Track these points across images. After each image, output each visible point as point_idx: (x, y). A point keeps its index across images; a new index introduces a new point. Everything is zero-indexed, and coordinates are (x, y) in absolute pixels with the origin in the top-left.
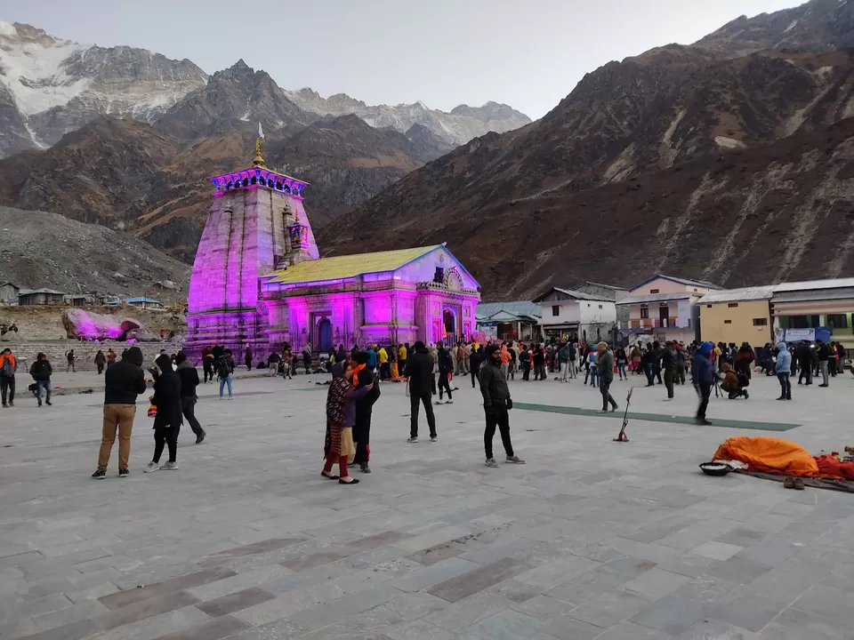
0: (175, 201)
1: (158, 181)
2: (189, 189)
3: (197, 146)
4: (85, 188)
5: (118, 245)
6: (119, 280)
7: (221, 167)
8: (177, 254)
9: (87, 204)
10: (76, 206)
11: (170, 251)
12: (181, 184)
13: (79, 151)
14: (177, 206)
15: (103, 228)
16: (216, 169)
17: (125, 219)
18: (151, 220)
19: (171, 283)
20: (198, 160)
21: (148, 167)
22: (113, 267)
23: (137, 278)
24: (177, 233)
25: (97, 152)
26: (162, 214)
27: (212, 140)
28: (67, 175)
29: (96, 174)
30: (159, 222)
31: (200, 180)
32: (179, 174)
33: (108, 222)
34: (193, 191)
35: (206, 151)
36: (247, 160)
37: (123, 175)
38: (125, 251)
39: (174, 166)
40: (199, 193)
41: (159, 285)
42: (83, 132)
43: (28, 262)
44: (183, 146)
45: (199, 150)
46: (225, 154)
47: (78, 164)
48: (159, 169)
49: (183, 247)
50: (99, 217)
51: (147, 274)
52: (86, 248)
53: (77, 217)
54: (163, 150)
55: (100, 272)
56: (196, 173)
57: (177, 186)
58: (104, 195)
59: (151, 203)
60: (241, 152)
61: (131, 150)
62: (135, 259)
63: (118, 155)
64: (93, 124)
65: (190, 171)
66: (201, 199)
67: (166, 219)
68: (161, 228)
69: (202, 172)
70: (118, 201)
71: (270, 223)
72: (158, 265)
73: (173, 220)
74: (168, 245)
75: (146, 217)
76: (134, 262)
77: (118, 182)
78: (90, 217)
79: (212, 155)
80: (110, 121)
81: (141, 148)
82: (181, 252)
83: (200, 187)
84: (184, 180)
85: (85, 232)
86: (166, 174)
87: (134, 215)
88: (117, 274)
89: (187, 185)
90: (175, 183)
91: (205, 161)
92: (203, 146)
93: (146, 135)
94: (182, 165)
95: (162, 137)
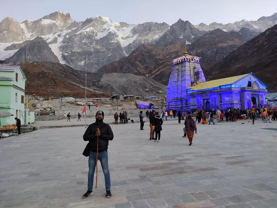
0: (161, 67)
1: (156, 61)
2: (165, 62)
3: (167, 49)
4: (138, 65)
5: (147, 81)
6: (147, 91)
7: (174, 54)
8: (162, 82)
9: (138, 70)
10: (136, 71)
11: (160, 81)
12: (163, 61)
13: (136, 55)
14: (162, 68)
15: (143, 77)
16: (173, 55)
17: (148, 73)
18: (155, 73)
19: (161, 91)
20: (168, 53)
21: (154, 57)
22: (146, 88)
23: (152, 90)
24: (162, 76)
25: (140, 55)
26: (158, 71)
27: (172, 46)
28: (133, 62)
29: (140, 61)
30: (157, 73)
31: (168, 59)
32: (162, 58)
33: (144, 75)
34: (166, 63)
35: (170, 50)
36: (182, 50)
37: (147, 60)
38: (148, 83)
39: (161, 56)
40: (168, 63)
41: (158, 92)
42: (137, 49)
43: (125, 88)
44: (163, 50)
45: (168, 50)
46: (176, 50)
47: (136, 60)
48: (157, 57)
49: (164, 80)
50: (142, 74)
51: (154, 89)
52: (139, 82)
53: (136, 74)
54: (158, 51)
55: (142, 89)
56: (167, 57)
57: (162, 62)
58: (143, 67)
59: (155, 68)
60: (180, 48)
61: (149, 53)
62: (151, 85)
63: (146, 55)
64: (139, 47)
65: (165, 57)
66: (169, 65)
67: (159, 72)
68: (158, 75)
69: (169, 57)
70: (146, 68)
71: (190, 72)
72: (157, 86)
73: (161, 72)
74: (160, 80)
75: (154, 72)
76: (151, 86)
77: (146, 63)
78: (139, 74)
79: (172, 51)
80: (143, 45)
81: (152, 52)
82: (163, 81)
83: (168, 61)
84: (164, 59)
85: (138, 78)
86: (159, 59)
87: (150, 72)
88: (147, 90)
89: (165, 61)
90: (161, 61)
91: (170, 53)
92: (169, 49)
93: (153, 48)
94: (163, 55)
95: (157, 48)
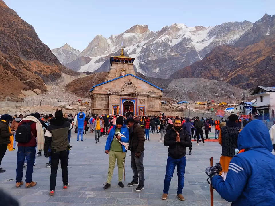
0: (240, 69)
1: (234, 63)
2: (244, 64)
3: (248, 48)
4: (211, 69)
5: (218, 85)
6: (217, 96)
7: (256, 54)
8: (240, 86)
9: (212, 74)
10: (209, 75)
11: (237, 85)
12: (242, 63)
13: (210, 58)
14: (240, 70)
15: (215, 81)
16: (254, 55)
17: (223, 77)
18: (231, 76)
19: (233, 96)
20: (248, 53)
21: (231, 59)
22: (216, 92)
23: (222, 95)
24: (239, 79)
25: (215, 58)
26: (235, 73)
27: (253, 45)
28: (206, 66)
29: (215, 64)
30: (234, 76)
31: (248, 60)
32: (241, 59)
33: (218, 79)
34: (245, 64)
35: (250, 50)
36: (266, 49)
37: (223, 63)
38: (220, 87)
39: (239, 57)
40: (248, 64)
41: (229, 97)
42: (212, 52)
43: (191, 93)
44: (242, 50)
45: (248, 50)
46: (258, 49)
47: (209, 63)
48: (234, 59)
49: (241, 84)
50: (215, 77)
51: (226, 94)
52: (208, 87)
53: (209, 78)
54: (236, 52)
55: (211, 94)
56: (247, 58)
57: (240, 64)
58: (217, 70)
59: (232, 70)
60: (264, 47)
61: (225, 55)
62: (223, 89)
63: (221, 57)
64: (214, 49)
65: (245, 58)
66: (248, 66)
67: (236, 75)
68: (234, 78)
69: (249, 57)
70: (221, 71)
72: (231, 90)
73: (238, 75)
74: (236, 83)
75: (230, 75)
76: (222, 90)
77: (220, 65)
78: (213, 77)
79: (253, 51)
80: (219, 48)
81: (228, 54)
82: (241, 85)
83: (248, 62)
84: (243, 61)
85: (209, 83)
86: (237, 60)
87: (226, 75)
88: (216, 94)
89: (243, 62)
90: (239, 63)
91: (250, 53)
92: (250, 48)
93: (230, 49)
94: (242, 56)
95: (236, 48)
